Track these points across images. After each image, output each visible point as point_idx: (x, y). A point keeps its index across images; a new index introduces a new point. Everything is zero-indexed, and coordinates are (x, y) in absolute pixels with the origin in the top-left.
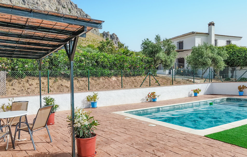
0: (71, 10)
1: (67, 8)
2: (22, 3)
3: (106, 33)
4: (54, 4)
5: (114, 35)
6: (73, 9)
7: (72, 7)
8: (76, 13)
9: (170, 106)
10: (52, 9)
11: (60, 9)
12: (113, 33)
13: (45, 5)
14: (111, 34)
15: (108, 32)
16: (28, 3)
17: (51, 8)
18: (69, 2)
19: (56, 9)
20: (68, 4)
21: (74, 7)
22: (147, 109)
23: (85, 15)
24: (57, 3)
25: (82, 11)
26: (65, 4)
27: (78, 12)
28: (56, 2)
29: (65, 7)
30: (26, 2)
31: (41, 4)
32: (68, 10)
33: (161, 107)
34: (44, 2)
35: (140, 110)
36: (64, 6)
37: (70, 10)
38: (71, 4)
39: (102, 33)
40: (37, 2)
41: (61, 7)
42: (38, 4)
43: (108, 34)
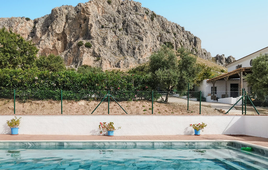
0: (177, 34)
1: (172, 33)
2: (125, 34)
3: (220, 56)
4: (158, 30)
5: (231, 58)
6: (179, 33)
7: (178, 31)
8: (182, 37)
9: (85, 142)
10: (154, 36)
11: (164, 34)
12: (229, 56)
13: (147, 33)
14: (227, 57)
15: (223, 55)
16: (131, 33)
17: (153, 34)
18: (175, 26)
19: (159, 35)
20: (173, 28)
21: (180, 31)
22: (40, 142)
23: (193, 37)
24: (161, 29)
25: (190, 34)
26: (170, 28)
27: (185, 36)
28: (160, 27)
29: (170, 31)
30: (129, 33)
31: (142, 32)
32: (173, 34)
33: (67, 142)
34: (146, 30)
35: (27, 142)
36: (168, 31)
37: (175, 34)
38: (177, 27)
39: (215, 57)
40: (139, 31)
41: (165, 32)
42: (140, 32)
43: (222, 58)
